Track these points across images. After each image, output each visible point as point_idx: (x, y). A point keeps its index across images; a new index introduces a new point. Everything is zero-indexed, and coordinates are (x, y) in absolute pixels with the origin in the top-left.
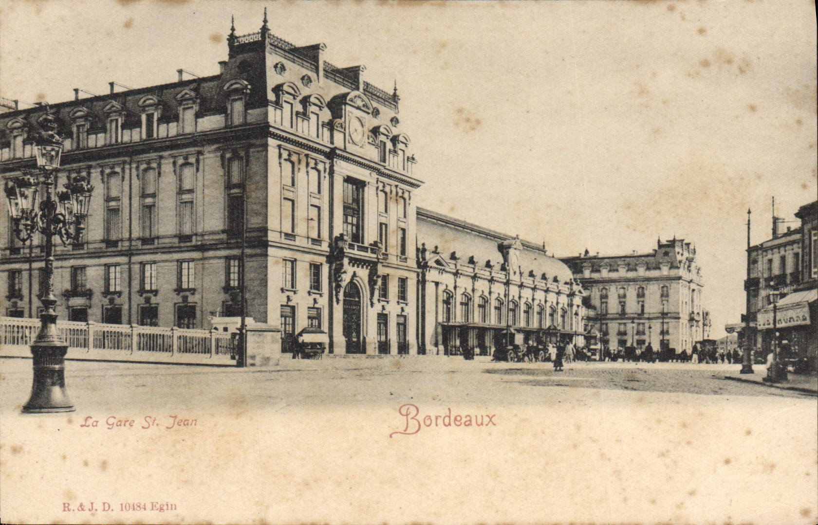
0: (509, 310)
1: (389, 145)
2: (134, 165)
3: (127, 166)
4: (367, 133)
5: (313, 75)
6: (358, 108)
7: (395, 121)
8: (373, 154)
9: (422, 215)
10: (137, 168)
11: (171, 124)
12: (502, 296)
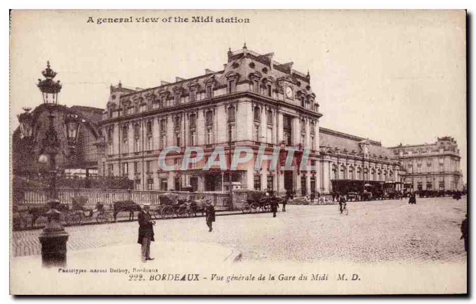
0: (364, 173)
1: (305, 99)
2: (186, 113)
3: (183, 114)
4: (295, 94)
5: (268, 68)
6: (290, 82)
7: (308, 88)
8: (298, 103)
9: (322, 131)
10: (188, 114)
11: (202, 94)
12: (361, 167)
